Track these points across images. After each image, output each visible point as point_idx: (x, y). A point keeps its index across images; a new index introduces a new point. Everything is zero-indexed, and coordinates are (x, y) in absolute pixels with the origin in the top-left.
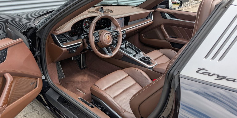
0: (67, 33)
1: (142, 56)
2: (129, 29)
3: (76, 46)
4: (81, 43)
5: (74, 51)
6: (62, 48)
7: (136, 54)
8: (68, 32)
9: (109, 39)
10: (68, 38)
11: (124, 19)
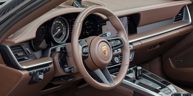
0: (26, 44)
1: (174, 93)
2: (139, 41)
3: (44, 68)
4: (50, 63)
5: (41, 77)
6: (19, 71)
7: (160, 89)
8: (29, 42)
9: (107, 53)
10: (28, 54)
11: (128, 19)
